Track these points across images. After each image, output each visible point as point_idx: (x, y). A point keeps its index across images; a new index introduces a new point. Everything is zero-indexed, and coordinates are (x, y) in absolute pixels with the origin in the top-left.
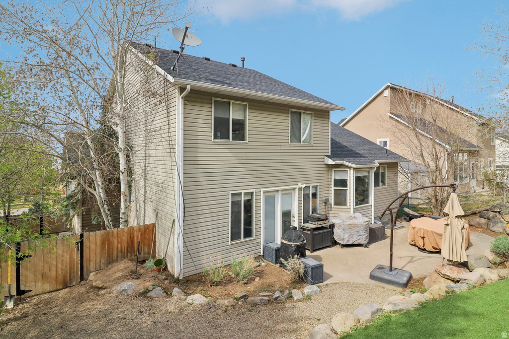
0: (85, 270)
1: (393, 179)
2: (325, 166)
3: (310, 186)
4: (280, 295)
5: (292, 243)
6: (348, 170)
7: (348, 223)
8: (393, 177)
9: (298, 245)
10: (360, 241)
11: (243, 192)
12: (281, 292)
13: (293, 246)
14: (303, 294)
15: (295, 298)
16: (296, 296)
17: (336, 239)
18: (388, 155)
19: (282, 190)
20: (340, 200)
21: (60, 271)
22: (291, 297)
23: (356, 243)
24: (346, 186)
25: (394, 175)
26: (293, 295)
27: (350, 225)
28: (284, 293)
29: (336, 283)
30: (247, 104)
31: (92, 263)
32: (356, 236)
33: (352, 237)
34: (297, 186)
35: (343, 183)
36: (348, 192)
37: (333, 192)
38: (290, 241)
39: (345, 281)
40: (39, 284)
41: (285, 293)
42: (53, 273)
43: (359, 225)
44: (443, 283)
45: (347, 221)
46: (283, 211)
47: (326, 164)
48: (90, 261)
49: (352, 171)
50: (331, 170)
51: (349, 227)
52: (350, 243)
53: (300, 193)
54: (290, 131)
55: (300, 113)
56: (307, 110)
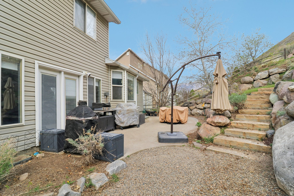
1: (141, 91)
3: (94, 78)
4: (70, 190)
5: (82, 119)
6: (123, 71)
9: (90, 120)
10: (134, 122)
12: (71, 184)
13: (84, 121)
14: (107, 175)
15: (97, 186)
16: (98, 181)
17: (118, 123)
20: (117, 95)
22: (91, 186)
23: (132, 124)
24: (121, 84)
26: (93, 182)
27: (128, 110)
28: (76, 185)
29: (136, 153)
32: (132, 119)
34: (82, 73)
35: (118, 82)
36: (123, 89)
37: (112, 88)
38: (80, 116)
39: (142, 149)
41: (78, 183)
44: (215, 130)
46: (66, 97)
47: (106, 64)
49: (125, 72)
50: (110, 71)
51: (128, 112)
52: (128, 125)
53: (85, 81)
54: (74, 14)
55: (85, 4)
56: (91, 6)
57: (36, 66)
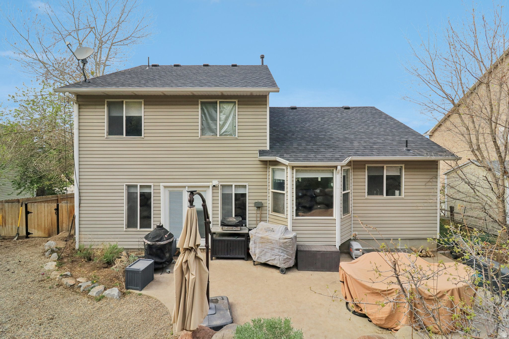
0: (60, 228)
1: (424, 187)
2: (259, 163)
3: (232, 185)
4: (83, 286)
6: (284, 168)
7: (260, 235)
8: (424, 184)
10: (275, 262)
11: (139, 184)
18: (409, 150)
19: (189, 187)
20: (277, 206)
21: (46, 226)
22: (89, 291)
23: (270, 263)
24: (283, 189)
25: (428, 180)
27: (262, 238)
30: (142, 101)
31: (64, 224)
32: (269, 254)
33: (265, 254)
34: (211, 183)
35: (280, 185)
36: (285, 197)
37: (271, 195)
40: (36, 231)
42: (43, 226)
43: (273, 242)
45: (261, 232)
47: (260, 161)
48: (63, 223)
49: (290, 170)
50: (269, 168)
51: (261, 241)
53: (215, 191)
54: (200, 124)
55: (216, 103)
56: (226, 98)
57: (162, 188)
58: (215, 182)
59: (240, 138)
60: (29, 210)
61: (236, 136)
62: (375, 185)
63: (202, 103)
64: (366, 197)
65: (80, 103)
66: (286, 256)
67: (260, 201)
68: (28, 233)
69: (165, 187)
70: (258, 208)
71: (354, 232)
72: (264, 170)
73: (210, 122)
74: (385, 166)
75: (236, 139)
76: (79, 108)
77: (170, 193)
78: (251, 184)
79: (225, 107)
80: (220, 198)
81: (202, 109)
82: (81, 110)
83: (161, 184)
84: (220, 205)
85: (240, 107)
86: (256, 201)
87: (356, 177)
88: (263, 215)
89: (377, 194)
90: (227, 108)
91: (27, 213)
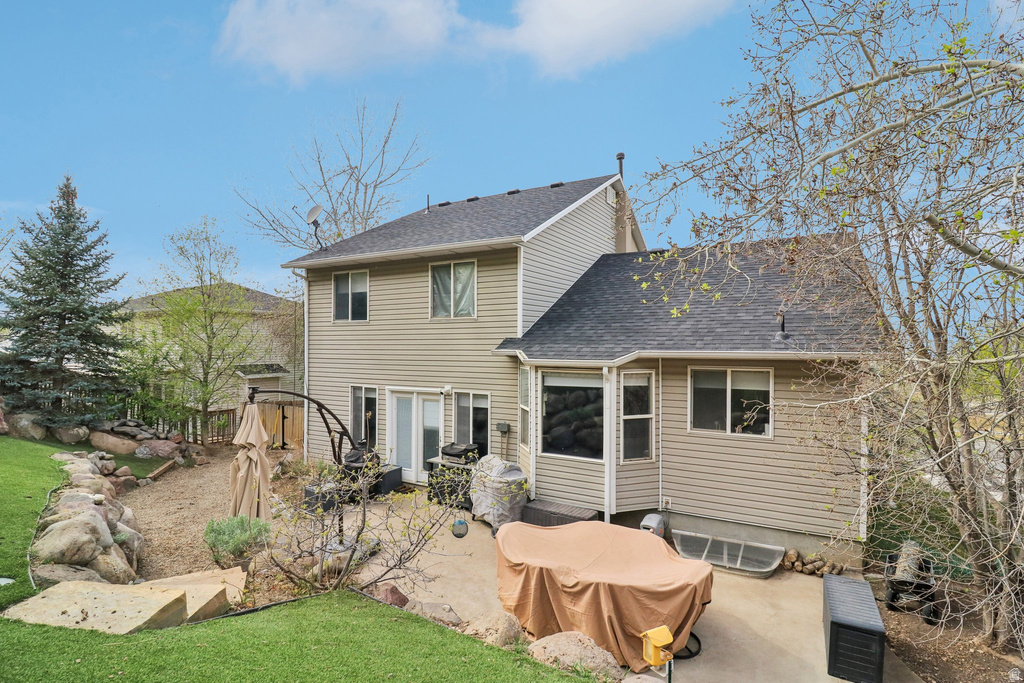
3: (469, 394)
11: (364, 387)
18: (786, 338)
19: (420, 393)
20: (525, 431)
23: (485, 519)
30: (368, 271)
32: (484, 504)
34: (442, 390)
36: (529, 418)
37: (519, 413)
40: (291, 442)
42: (297, 436)
46: (424, 426)
49: (533, 372)
50: (519, 368)
53: (448, 402)
54: (430, 300)
55: (449, 266)
56: (462, 258)
57: (387, 392)
58: (447, 388)
59: (480, 319)
60: (286, 415)
61: (475, 317)
62: (707, 410)
63: (434, 268)
64: (689, 430)
65: (310, 279)
66: (501, 511)
67: (508, 422)
68: (284, 444)
69: (393, 392)
70: (504, 433)
71: (665, 498)
72: (514, 372)
73: (444, 295)
74: (729, 371)
75: (476, 321)
76: (309, 286)
77: (398, 399)
78: (495, 393)
79: (461, 271)
80: (453, 413)
81: (434, 277)
82: (311, 288)
83: (387, 387)
84: (453, 424)
85: (480, 269)
86: (502, 422)
87: (669, 390)
88: (511, 447)
89: (713, 427)
90: (464, 273)
91: (284, 417)
